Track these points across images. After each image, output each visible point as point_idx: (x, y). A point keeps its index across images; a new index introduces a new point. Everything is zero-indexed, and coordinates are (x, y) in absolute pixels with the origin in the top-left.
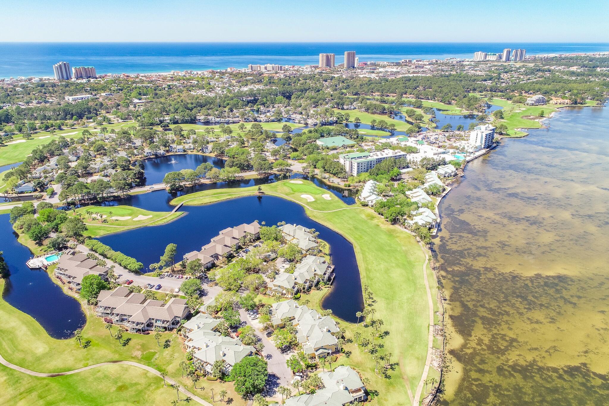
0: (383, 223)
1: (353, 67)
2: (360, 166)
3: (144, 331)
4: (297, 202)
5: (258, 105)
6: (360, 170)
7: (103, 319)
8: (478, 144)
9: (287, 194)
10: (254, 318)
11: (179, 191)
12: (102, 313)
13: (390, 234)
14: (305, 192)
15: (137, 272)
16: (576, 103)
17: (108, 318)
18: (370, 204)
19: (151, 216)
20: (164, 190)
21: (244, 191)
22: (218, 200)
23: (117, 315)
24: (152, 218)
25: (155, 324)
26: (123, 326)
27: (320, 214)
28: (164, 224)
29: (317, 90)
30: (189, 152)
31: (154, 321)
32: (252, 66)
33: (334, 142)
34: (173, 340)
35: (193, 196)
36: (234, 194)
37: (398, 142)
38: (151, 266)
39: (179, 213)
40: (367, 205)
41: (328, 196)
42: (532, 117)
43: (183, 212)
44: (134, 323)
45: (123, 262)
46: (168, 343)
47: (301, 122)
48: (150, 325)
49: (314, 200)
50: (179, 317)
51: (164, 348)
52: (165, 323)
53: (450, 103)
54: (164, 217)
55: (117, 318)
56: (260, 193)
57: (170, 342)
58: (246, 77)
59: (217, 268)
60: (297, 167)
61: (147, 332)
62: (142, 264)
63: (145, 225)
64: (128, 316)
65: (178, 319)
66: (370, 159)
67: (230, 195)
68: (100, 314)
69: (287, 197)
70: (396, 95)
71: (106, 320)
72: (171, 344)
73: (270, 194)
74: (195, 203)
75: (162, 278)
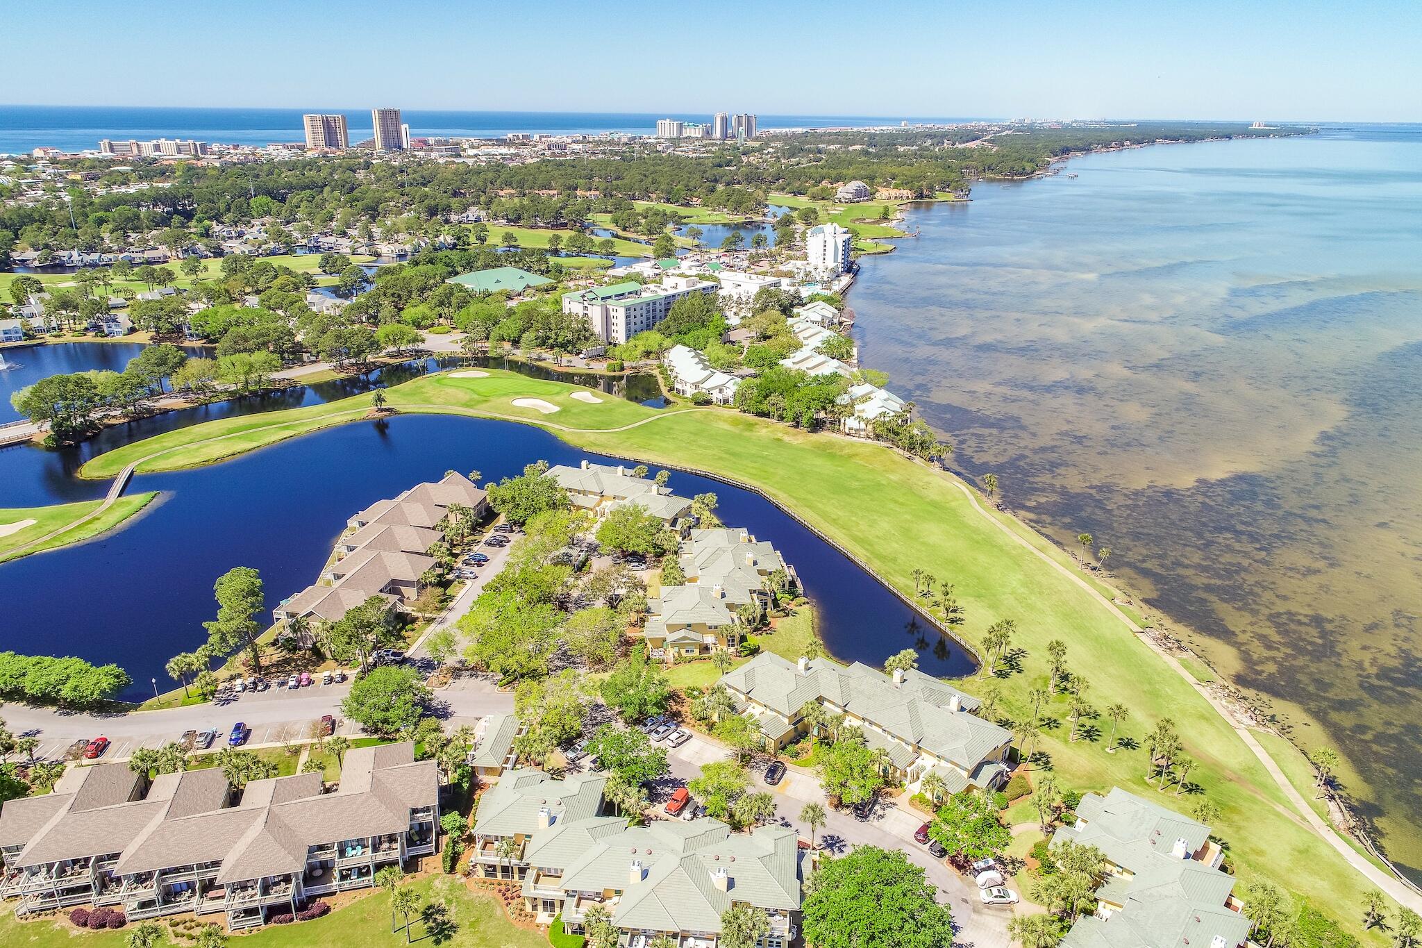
0: (787, 433)
1: (400, 147)
2: (632, 317)
3: (303, 906)
4: (513, 418)
5: (200, 221)
6: (633, 327)
7: (62, 921)
8: (831, 264)
9: (466, 405)
10: (680, 740)
11: (88, 439)
12: (45, 896)
13: (826, 451)
14: (517, 393)
15: (105, 706)
16: (921, 196)
17: (89, 908)
18: (716, 395)
19: (31, 522)
20: (26, 443)
21: (328, 412)
22: (255, 444)
23: (141, 879)
24: (34, 527)
25: (340, 864)
26: (187, 916)
27: (605, 436)
28: (102, 537)
29: (347, 186)
30: (49, 339)
31: (331, 855)
32: (110, 144)
33: (498, 281)
34: (449, 902)
35: (156, 446)
36: (302, 424)
37: (658, 271)
38: (174, 666)
39: (137, 500)
40: (708, 402)
41: (584, 395)
42: (867, 220)
43: (153, 494)
44: (243, 887)
45: (29, 678)
46: (439, 918)
47: (359, 251)
48: (316, 873)
49: (557, 409)
50: (427, 809)
51: (438, 942)
52: (385, 846)
53: (688, 205)
54: (86, 518)
55: (150, 892)
56: (382, 410)
57: (442, 911)
58: (110, 167)
59: (415, 626)
60: (440, 342)
61: (315, 908)
62: (121, 670)
63: (23, 551)
64: (200, 866)
65: (422, 818)
66: (646, 296)
67: (286, 428)
68: (37, 903)
69: (472, 411)
70: (555, 192)
71: (81, 919)
72: (452, 916)
73: (416, 411)
74: (181, 463)
75: (227, 701)
